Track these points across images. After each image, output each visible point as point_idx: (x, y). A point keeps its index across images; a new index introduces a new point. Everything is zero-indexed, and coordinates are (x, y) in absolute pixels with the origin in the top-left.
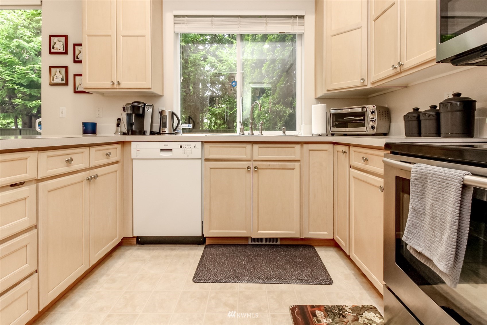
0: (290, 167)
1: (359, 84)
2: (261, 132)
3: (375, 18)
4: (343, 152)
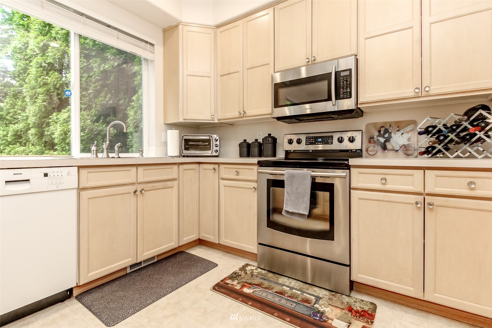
0: (170, 186)
1: (210, 118)
2: (118, 154)
3: (221, 74)
4: (214, 169)
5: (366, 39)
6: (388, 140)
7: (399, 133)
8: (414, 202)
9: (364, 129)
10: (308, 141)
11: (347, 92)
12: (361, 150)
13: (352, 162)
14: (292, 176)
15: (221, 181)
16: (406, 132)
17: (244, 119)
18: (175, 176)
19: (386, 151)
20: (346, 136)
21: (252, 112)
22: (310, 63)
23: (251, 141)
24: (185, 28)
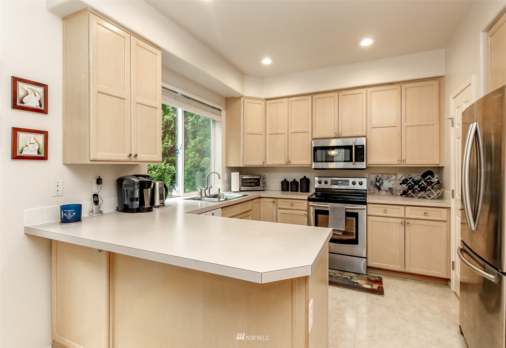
0: (249, 215)
3: (270, 133)
4: (274, 202)
5: (372, 128)
6: (382, 184)
7: (388, 181)
8: (400, 222)
9: (368, 176)
10: (332, 182)
11: (362, 158)
13: (367, 200)
14: (334, 209)
15: (279, 210)
16: (391, 181)
17: (289, 166)
18: (250, 208)
19: (381, 191)
20: (357, 180)
21: (295, 162)
22: (337, 136)
23: (290, 180)
24: (246, 100)
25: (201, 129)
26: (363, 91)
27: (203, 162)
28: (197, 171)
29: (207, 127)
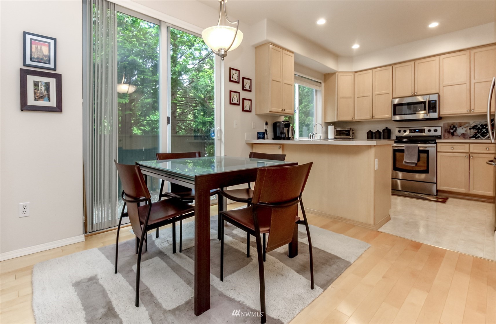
3: (358, 97)
5: (444, 86)
6: (455, 131)
7: (461, 128)
8: (465, 156)
9: (442, 125)
10: (410, 132)
11: (434, 110)
12: (441, 136)
13: (438, 141)
16: (464, 128)
17: (373, 120)
19: (454, 136)
20: (432, 129)
21: (379, 116)
22: (414, 95)
23: (374, 131)
24: (340, 74)
25: (305, 97)
26: (437, 58)
27: (307, 120)
28: (303, 126)
29: (310, 95)
